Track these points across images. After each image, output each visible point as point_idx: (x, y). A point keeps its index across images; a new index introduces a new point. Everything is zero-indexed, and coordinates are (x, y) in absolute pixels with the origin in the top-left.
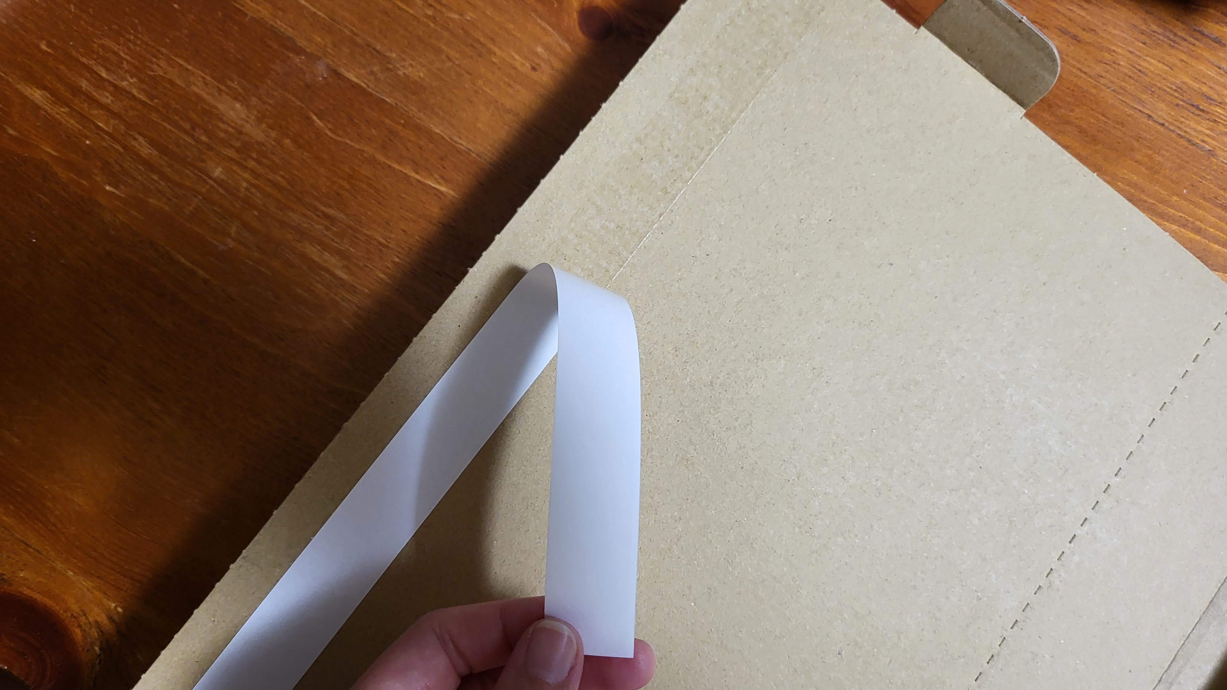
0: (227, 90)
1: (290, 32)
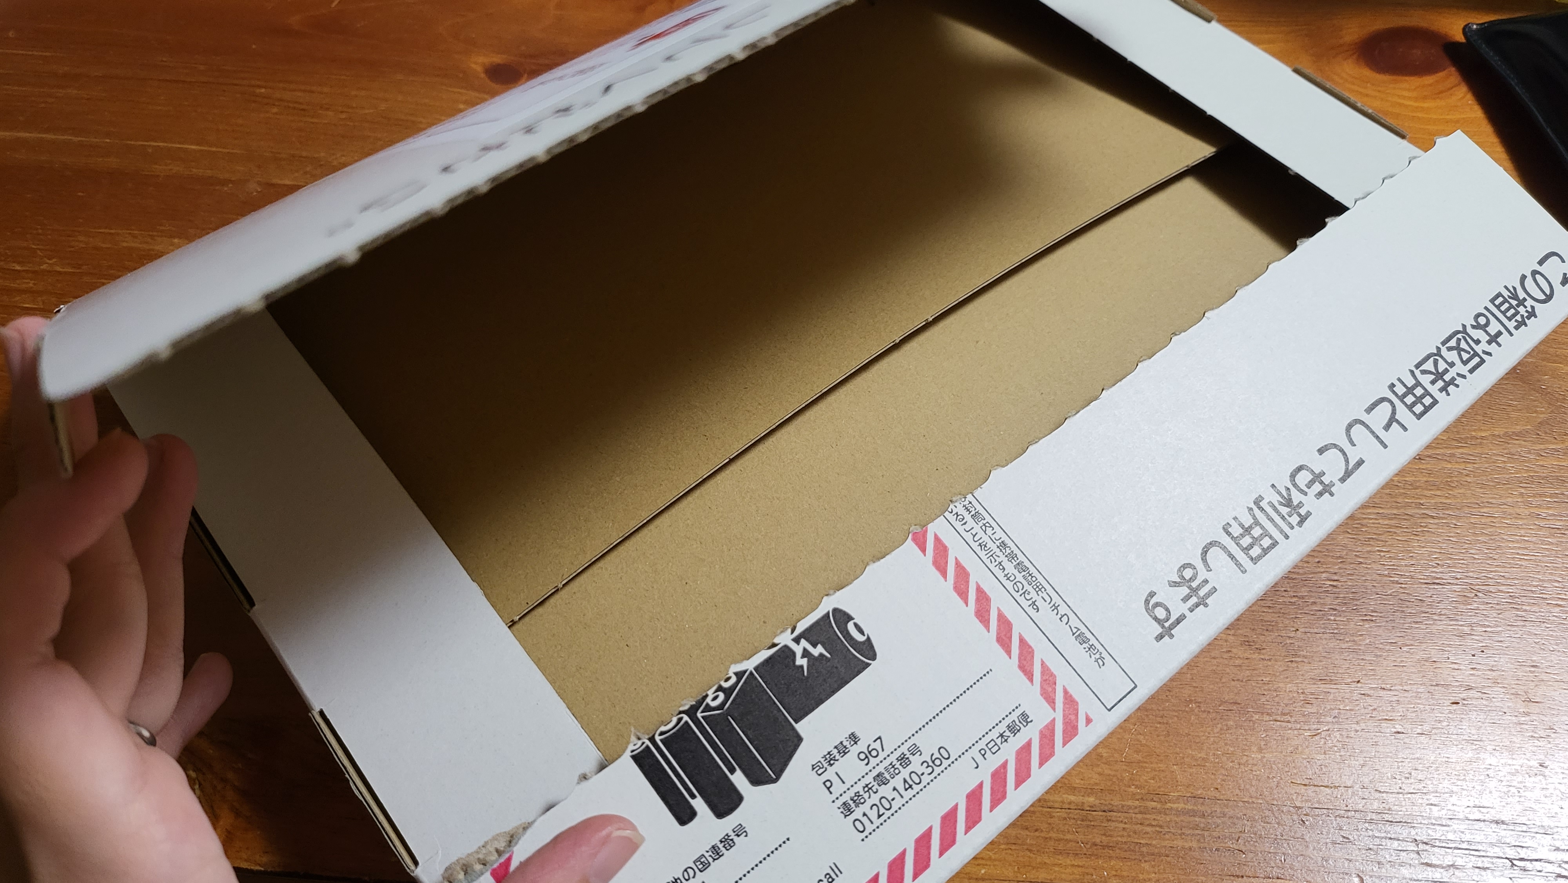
0: (160, 234)
1: (209, 173)
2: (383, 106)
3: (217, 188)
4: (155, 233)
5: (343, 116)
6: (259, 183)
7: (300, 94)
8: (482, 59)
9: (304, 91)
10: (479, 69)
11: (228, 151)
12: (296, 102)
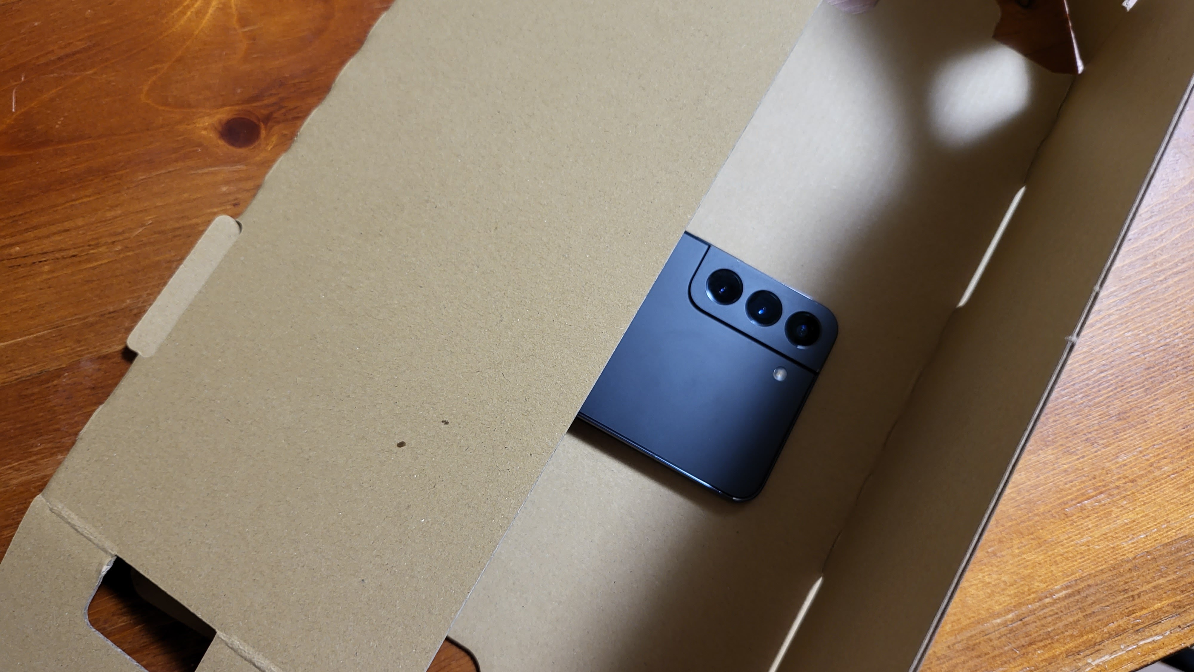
2: (149, 219)
3: (55, 382)
4: (34, 458)
5: (119, 248)
6: (92, 360)
7: (57, 238)
8: (207, 121)
9: (59, 233)
10: (212, 136)
11: (35, 335)
12: (61, 250)
